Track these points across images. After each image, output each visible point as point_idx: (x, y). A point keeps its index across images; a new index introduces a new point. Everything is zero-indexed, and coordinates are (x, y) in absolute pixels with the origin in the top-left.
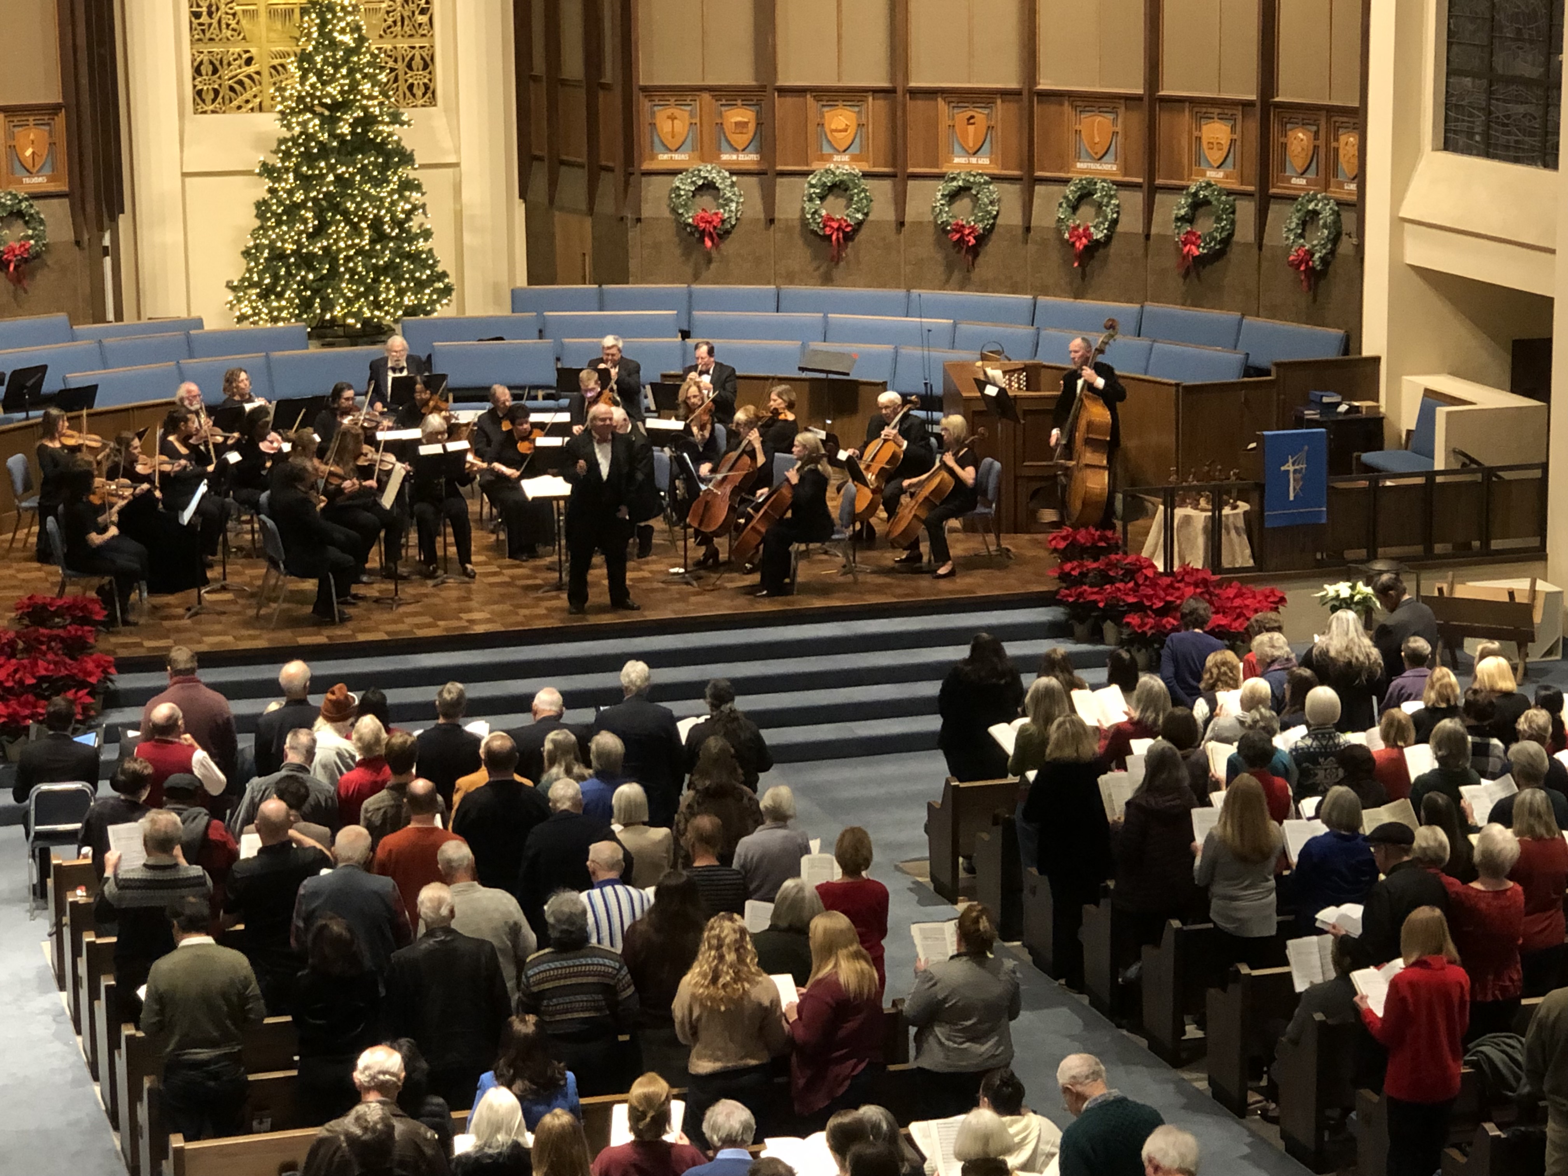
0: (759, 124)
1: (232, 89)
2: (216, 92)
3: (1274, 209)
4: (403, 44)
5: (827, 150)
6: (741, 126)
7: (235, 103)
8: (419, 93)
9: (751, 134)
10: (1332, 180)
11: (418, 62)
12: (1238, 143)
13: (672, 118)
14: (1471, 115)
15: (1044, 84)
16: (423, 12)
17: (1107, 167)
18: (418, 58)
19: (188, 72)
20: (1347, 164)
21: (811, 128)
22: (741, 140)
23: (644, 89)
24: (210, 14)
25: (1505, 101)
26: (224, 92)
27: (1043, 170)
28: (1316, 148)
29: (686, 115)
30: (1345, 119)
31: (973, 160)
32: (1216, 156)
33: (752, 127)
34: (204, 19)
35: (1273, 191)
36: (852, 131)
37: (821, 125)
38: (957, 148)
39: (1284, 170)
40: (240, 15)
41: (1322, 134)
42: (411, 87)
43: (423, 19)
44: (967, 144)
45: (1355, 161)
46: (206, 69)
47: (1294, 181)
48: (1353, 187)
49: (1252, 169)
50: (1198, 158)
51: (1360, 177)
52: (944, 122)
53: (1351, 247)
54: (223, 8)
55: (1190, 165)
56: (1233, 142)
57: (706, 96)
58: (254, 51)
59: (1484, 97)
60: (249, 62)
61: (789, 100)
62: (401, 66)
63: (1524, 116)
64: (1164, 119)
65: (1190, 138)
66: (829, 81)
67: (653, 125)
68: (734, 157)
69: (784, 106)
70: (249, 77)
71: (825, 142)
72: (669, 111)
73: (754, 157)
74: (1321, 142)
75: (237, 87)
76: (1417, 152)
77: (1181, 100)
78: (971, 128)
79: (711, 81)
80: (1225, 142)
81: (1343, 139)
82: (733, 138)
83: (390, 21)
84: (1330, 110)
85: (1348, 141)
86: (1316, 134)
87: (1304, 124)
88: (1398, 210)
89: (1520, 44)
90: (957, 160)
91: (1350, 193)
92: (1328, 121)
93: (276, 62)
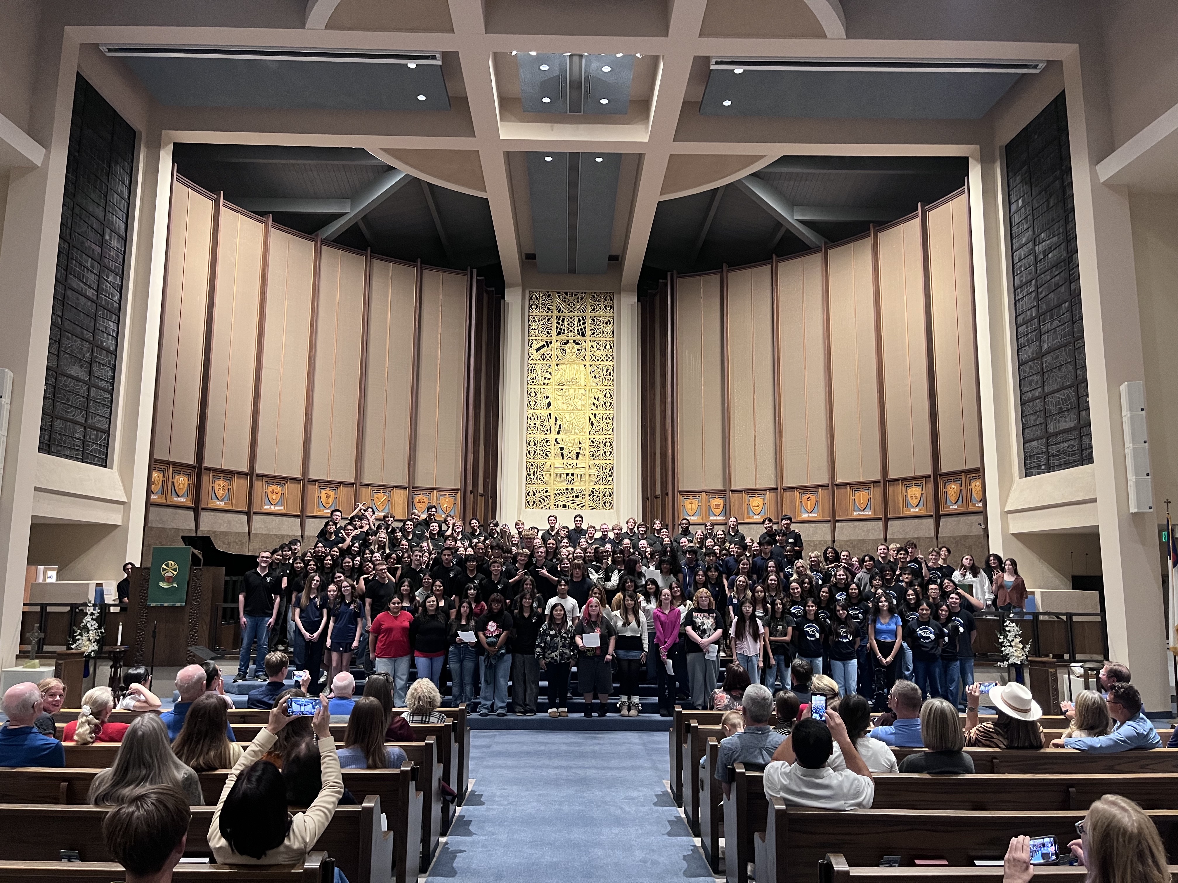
0: (725, 505)
1: (540, 501)
2: (534, 502)
3: (943, 520)
4: (602, 487)
5: (751, 514)
6: (718, 506)
7: (541, 506)
8: (607, 505)
9: (721, 509)
10: (970, 504)
11: (607, 494)
12: (924, 495)
13: (691, 503)
14: (1038, 458)
15: (839, 481)
16: (610, 476)
17: (867, 513)
18: (607, 492)
19: (524, 495)
20: (976, 495)
21: (745, 505)
22: (718, 511)
23: (680, 492)
24: (534, 475)
25: (1056, 444)
26: (537, 502)
27: (839, 516)
28: (961, 491)
29: (697, 502)
30: (974, 475)
31: (810, 515)
32: (915, 502)
33: (722, 506)
34: (532, 476)
35: (941, 513)
36: (761, 506)
37: (748, 504)
38: (804, 511)
39: (946, 502)
40: (544, 475)
41: (963, 485)
42: (604, 503)
43: (611, 479)
44: (807, 508)
45: (981, 493)
46: (531, 494)
47: (951, 507)
48: (981, 505)
49: (931, 504)
50: (907, 504)
51: (984, 500)
52: (798, 500)
53: (982, 530)
54: (538, 473)
55: (903, 506)
56: (922, 495)
57: (704, 494)
58: (549, 488)
59: (1044, 447)
60: (546, 492)
61: (736, 495)
62: (601, 495)
63: (1068, 448)
64: (891, 490)
65: (903, 496)
66: (752, 486)
67: (684, 506)
68: (715, 518)
69: (734, 497)
70: (547, 497)
71: (750, 512)
72: (690, 501)
73: (723, 518)
74: (963, 488)
75: (542, 501)
76: (1011, 482)
77: (897, 480)
78: (809, 502)
79: (706, 488)
80: (919, 496)
81: (973, 484)
82: (714, 510)
83: (598, 479)
84: (967, 472)
85: (976, 485)
86: (961, 485)
87: (955, 481)
88: (1004, 509)
89: (1062, 415)
90: (804, 516)
91: (979, 507)
92: (966, 477)
93: (556, 492)
